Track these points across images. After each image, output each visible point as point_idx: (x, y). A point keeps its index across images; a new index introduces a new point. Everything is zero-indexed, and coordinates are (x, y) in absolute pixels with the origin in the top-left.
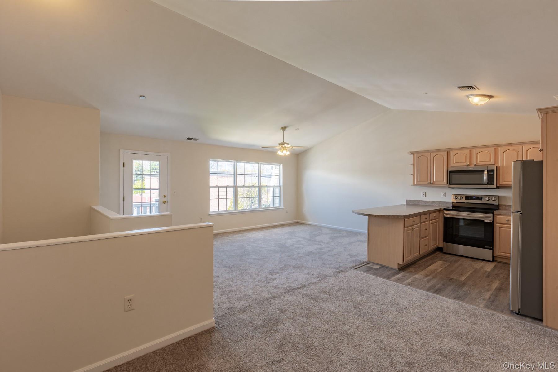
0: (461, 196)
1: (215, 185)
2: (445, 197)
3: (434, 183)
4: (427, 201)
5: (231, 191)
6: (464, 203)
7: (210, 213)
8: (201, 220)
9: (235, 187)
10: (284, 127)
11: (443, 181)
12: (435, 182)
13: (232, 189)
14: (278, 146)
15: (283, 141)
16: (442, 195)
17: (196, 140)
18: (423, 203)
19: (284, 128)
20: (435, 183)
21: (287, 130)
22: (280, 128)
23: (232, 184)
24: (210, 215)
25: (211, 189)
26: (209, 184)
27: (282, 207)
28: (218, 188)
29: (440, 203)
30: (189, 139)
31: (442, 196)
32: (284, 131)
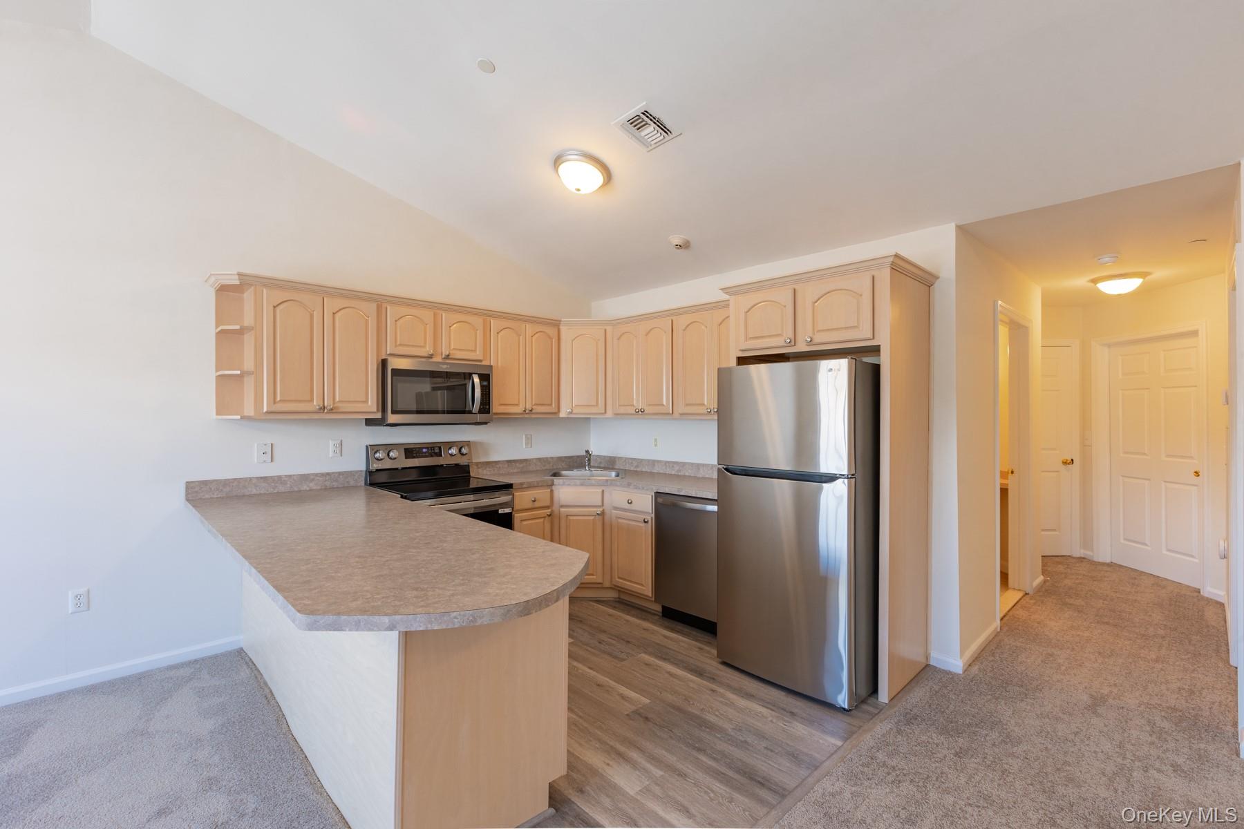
0: (389, 448)
2: (341, 455)
3: (337, 408)
4: (279, 477)
6: (397, 469)
11: (366, 402)
12: (340, 405)
16: (331, 449)
18: (264, 485)
20: (341, 410)
29: (328, 477)
31: (331, 454)
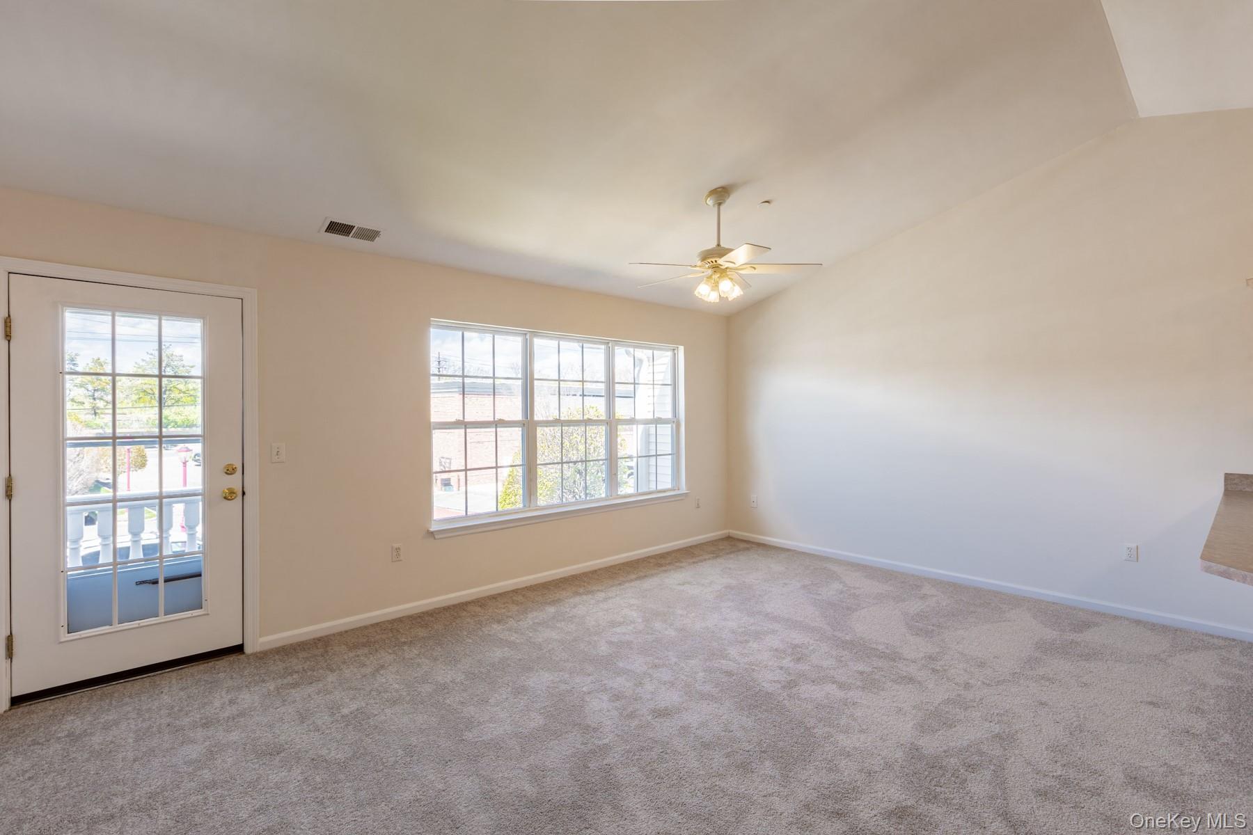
1: (453, 420)
5: (512, 439)
7: (433, 528)
8: (398, 555)
9: (529, 426)
10: (723, 188)
13: (517, 432)
14: (699, 263)
15: (719, 245)
17: (370, 235)
19: (721, 194)
21: (730, 201)
22: (706, 193)
23: (518, 416)
24: (432, 533)
25: (438, 436)
26: (429, 415)
27: (684, 489)
28: (462, 431)
30: (334, 228)
32: (720, 204)
